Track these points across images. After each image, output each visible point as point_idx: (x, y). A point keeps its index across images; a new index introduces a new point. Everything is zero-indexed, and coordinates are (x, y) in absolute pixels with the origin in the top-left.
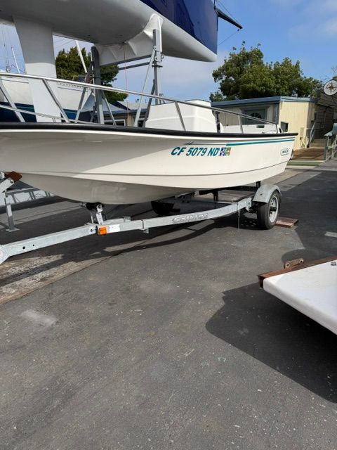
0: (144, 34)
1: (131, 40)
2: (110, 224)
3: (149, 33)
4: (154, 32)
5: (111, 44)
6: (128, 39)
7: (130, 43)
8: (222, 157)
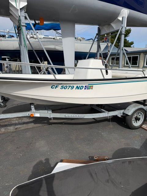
0: (118, 19)
1: (113, 23)
2: (36, 113)
3: (120, 18)
4: (123, 18)
5: (104, 25)
6: (111, 22)
7: (112, 24)
8: (86, 90)
